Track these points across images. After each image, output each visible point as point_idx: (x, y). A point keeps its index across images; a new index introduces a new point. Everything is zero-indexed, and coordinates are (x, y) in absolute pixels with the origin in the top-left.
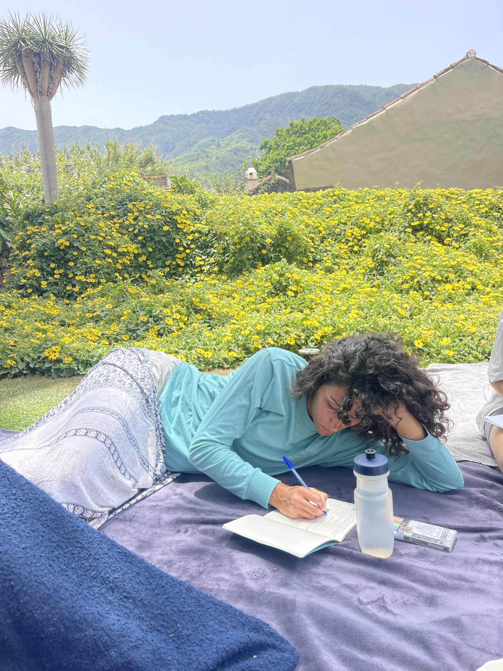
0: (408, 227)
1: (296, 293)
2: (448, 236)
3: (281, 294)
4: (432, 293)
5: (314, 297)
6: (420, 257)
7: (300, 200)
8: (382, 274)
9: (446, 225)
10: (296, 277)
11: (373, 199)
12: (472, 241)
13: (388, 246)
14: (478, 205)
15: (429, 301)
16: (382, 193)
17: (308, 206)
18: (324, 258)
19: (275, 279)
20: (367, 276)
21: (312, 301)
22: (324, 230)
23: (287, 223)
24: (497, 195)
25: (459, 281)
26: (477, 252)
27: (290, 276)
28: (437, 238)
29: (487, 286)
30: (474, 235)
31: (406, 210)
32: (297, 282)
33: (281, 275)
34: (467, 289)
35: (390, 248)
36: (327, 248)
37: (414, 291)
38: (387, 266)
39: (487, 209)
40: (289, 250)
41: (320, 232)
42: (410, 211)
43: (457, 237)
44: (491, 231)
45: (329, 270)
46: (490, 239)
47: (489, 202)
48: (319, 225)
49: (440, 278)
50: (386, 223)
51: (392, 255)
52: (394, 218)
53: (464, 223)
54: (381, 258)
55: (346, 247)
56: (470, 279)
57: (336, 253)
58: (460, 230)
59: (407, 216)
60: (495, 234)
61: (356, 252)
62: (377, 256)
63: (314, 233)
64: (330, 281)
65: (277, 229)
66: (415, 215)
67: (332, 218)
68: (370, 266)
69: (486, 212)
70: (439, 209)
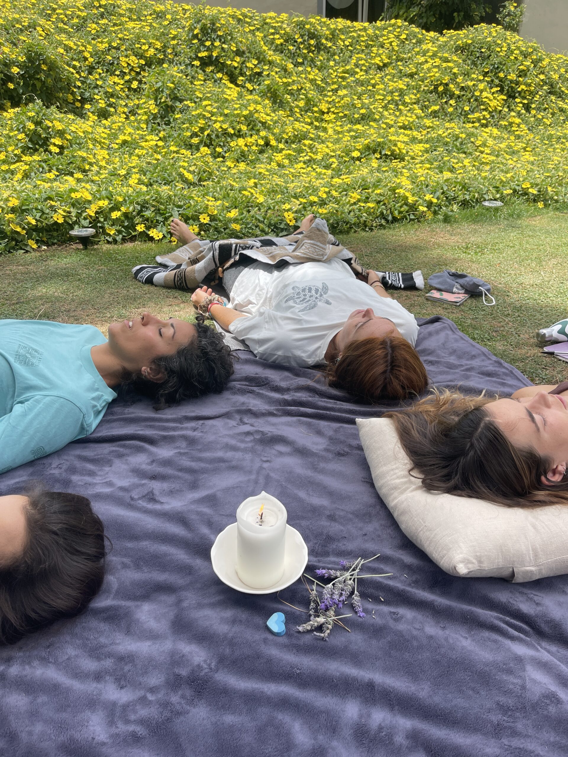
0: (195, 59)
1: (61, 148)
2: (241, 74)
3: (42, 149)
4: (225, 149)
5: (85, 155)
6: (210, 103)
7: (54, 10)
8: (168, 123)
9: (238, 59)
10: (59, 126)
11: (151, 15)
12: (266, 82)
13: (172, 85)
14: (273, 34)
15: (221, 159)
16: (162, 8)
17: (66, 19)
18: (96, 97)
19: (29, 129)
20: (150, 126)
21: (84, 159)
22: (92, 57)
23: (38, 45)
24: (292, 23)
25: (251, 135)
26: (271, 97)
27: (50, 124)
28: (229, 76)
29: (281, 142)
30: (268, 75)
31: (191, 34)
32: (61, 134)
33: (38, 123)
34: (260, 145)
35: (175, 88)
36: (98, 83)
37: (204, 146)
38: (173, 112)
39: (282, 41)
40: (46, 85)
41: (86, 59)
42: (195, 36)
43: (250, 75)
44: (285, 70)
45: (103, 114)
46: (285, 80)
47: (283, 32)
48: (84, 49)
49: (232, 132)
50: (169, 51)
51: (177, 97)
52: (177, 44)
53: (258, 59)
54: (165, 102)
55: (122, 82)
56: (263, 133)
57: (111, 90)
58: (253, 66)
59: (193, 44)
60: (290, 74)
61: (135, 90)
62: (161, 99)
63: (78, 60)
64: (105, 131)
65: (25, 54)
66: (202, 42)
67: (99, 40)
68: (152, 111)
69: (282, 44)
70: (229, 38)
